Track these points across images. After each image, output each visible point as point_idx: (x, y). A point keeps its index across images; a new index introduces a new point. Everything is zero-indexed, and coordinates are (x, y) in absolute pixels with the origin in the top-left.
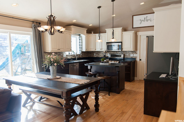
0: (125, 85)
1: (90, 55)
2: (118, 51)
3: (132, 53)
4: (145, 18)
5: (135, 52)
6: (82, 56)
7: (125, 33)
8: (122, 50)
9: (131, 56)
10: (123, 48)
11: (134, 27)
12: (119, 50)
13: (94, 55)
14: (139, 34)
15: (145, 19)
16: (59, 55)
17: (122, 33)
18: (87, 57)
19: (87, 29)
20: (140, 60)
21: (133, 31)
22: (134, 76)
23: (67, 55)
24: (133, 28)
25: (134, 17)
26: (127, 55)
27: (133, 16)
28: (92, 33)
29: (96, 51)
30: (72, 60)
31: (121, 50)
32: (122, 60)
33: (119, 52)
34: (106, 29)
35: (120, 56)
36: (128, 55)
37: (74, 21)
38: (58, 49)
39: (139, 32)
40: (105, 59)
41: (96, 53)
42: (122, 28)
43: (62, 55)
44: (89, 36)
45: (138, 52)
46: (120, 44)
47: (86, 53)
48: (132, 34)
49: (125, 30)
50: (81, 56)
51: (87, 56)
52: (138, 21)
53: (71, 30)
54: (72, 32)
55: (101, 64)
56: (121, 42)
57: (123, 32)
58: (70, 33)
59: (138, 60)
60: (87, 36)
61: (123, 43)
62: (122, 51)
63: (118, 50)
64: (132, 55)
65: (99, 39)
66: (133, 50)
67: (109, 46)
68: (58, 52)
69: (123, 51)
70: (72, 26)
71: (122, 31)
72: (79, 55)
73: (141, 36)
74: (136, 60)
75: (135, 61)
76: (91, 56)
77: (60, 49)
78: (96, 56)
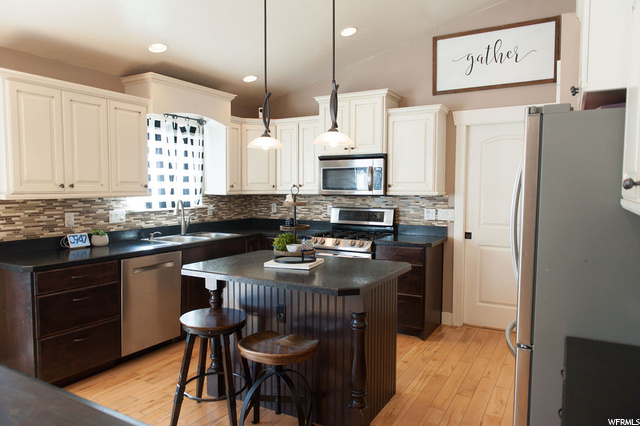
0: (399, 365)
1: (256, 212)
2: (370, 193)
3: (431, 204)
4: (492, 47)
5: (446, 201)
6: (214, 215)
7: (398, 113)
8: (386, 190)
9: (425, 218)
10: (390, 182)
11: (439, 88)
12: (375, 192)
13: (269, 208)
14: (463, 118)
15: (491, 51)
16: (81, 213)
17: (388, 116)
18: (240, 220)
19: (233, 96)
20: (468, 235)
21: (438, 107)
22: (440, 308)
23: (131, 214)
24: (435, 92)
25: (439, 42)
26: (410, 216)
27: (435, 40)
28: (255, 117)
29: (277, 193)
30: (156, 236)
31: (381, 192)
32: (389, 233)
33: (377, 199)
34: (317, 99)
35: (379, 217)
36: (412, 212)
37: (158, 49)
38: (62, 186)
39: (464, 112)
40: (293, 241)
41: (279, 204)
42: (385, 91)
43: (100, 211)
44: (246, 126)
45: (458, 200)
46: (378, 163)
47: (238, 201)
48: (431, 117)
49: (399, 100)
50: (209, 213)
51: (240, 214)
52: (456, 64)
53: (146, 95)
54: (151, 102)
55: (270, 264)
56: (385, 157)
57: (391, 111)
58: (143, 109)
59: (456, 234)
60: (238, 126)
61: (390, 158)
62: (385, 195)
63: (371, 189)
64: (430, 215)
65: (266, 134)
66: (436, 193)
67: (330, 173)
68: (80, 200)
69: (389, 193)
70: (149, 75)
71: (389, 107)
72: (203, 210)
73: (472, 129)
74: (449, 235)
75: (446, 239)
76: (261, 215)
77: (72, 186)
78: (278, 216)
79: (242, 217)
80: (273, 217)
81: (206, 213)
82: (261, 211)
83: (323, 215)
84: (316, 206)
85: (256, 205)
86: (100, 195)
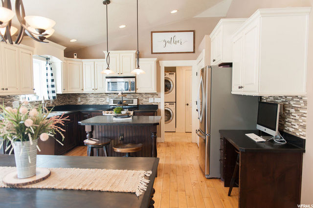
1: (69, 102)
3: (152, 96)
4: (173, 38)
5: (157, 95)
6: (53, 103)
9: (150, 102)
10: (137, 88)
11: (154, 51)
13: (77, 100)
14: (163, 63)
18: (62, 106)
19: (65, 48)
21: (156, 59)
24: (152, 53)
25: (153, 34)
26: (143, 101)
28: (75, 57)
29: (84, 92)
34: (104, 52)
35: (131, 102)
38: (3, 89)
39: (163, 61)
41: (83, 98)
42: (135, 52)
43: (9, 102)
44: (69, 62)
45: (162, 94)
46: (132, 80)
47: (62, 97)
48: (153, 63)
50: (51, 103)
51: (62, 103)
52: (160, 43)
53: (33, 46)
54: (35, 50)
56: (135, 77)
58: (31, 53)
59: (162, 108)
60: (65, 62)
61: (137, 78)
63: (130, 91)
64: (151, 100)
65: (108, 69)
66: (154, 92)
67: (111, 84)
69: (137, 92)
71: (136, 57)
74: (159, 108)
76: (72, 103)
77: (7, 89)
78: (82, 103)
79: (63, 104)
80: (79, 104)
81: (50, 102)
82: (72, 101)
83: (105, 102)
84: (101, 98)
85: (69, 99)
86: (9, 94)
